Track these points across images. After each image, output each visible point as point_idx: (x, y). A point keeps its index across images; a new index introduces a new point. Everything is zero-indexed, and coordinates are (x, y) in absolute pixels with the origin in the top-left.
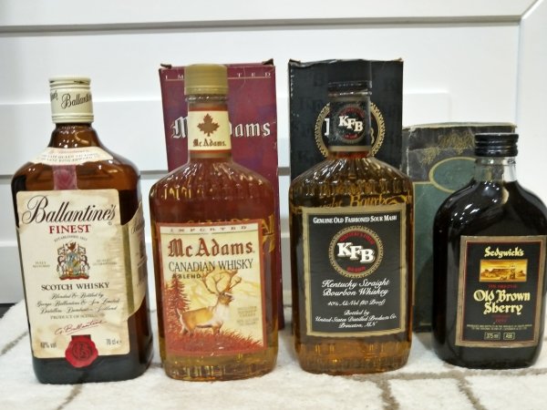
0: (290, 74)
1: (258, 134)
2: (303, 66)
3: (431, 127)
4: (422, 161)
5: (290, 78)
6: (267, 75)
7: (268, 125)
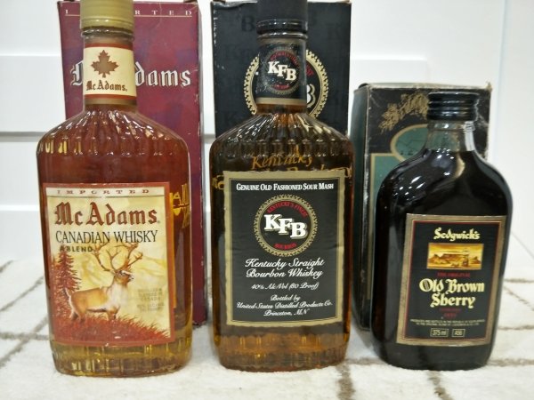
0: (213, 16)
1: (176, 84)
2: (229, 6)
5: (213, 21)
6: (188, 14)
7: (188, 73)
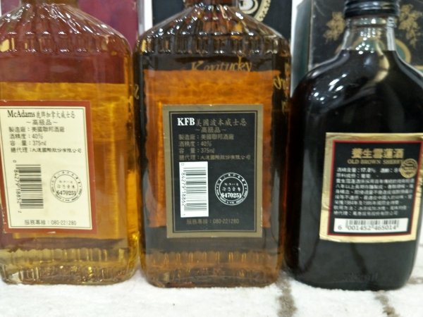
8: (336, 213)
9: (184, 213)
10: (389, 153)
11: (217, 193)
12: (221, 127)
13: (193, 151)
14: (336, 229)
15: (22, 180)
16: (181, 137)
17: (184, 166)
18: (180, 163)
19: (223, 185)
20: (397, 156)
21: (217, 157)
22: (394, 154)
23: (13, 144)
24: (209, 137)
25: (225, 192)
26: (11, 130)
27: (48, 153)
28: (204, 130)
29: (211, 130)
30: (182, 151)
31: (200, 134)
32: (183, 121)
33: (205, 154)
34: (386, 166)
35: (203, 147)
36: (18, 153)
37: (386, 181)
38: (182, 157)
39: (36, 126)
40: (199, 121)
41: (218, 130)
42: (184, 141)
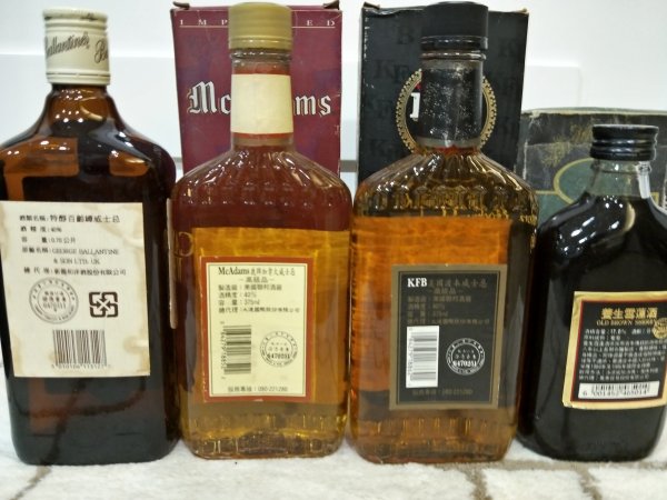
0: (364, 24)
1: (314, 112)
2: (384, 13)
3: (562, 112)
4: (546, 161)
5: (363, 30)
6: (330, 24)
7: (328, 99)
8: (581, 378)
9: (410, 383)
10: (642, 313)
11: (449, 361)
12: (457, 289)
13: (423, 314)
14: (581, 395)
15: (229, 343)
16: (410, 299)
17: (412, 331)
18: (408, 328)
19: (456, 352)
20: (650, 316)
21: (451, 321)
22: (646, 314)
23: (222, 303)
24: (443, 299)
25: (457, 360)
26: (221, 288)
27: (261, 313)
28: (437, 291)
29: (445, 291)
30: (410, 314)
31: (432, 295)
32: (414, 282)
33: (436, 318)
34: (637, 327)
35: (436, 310)
36: (227, 314)
37: (638, 343)
38: (410, 321)
39: (249, 284)
40: (431, 281)
41: (453, 291)
42: (414, 303)
